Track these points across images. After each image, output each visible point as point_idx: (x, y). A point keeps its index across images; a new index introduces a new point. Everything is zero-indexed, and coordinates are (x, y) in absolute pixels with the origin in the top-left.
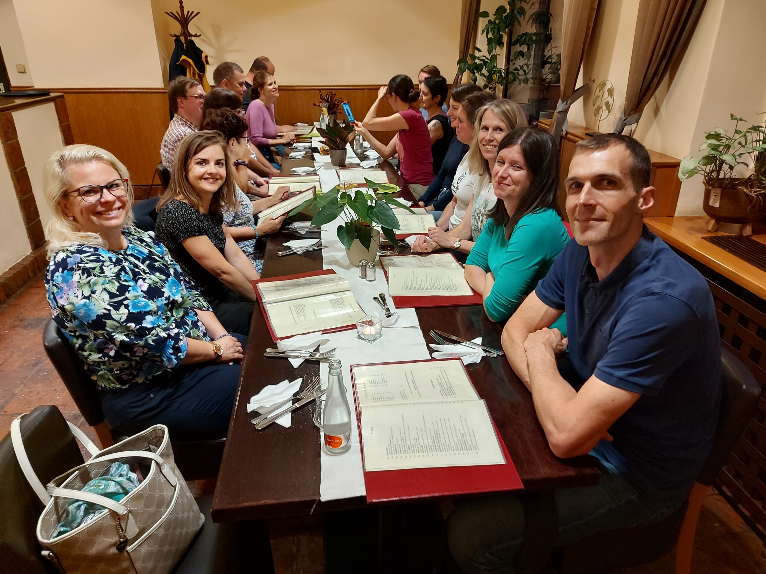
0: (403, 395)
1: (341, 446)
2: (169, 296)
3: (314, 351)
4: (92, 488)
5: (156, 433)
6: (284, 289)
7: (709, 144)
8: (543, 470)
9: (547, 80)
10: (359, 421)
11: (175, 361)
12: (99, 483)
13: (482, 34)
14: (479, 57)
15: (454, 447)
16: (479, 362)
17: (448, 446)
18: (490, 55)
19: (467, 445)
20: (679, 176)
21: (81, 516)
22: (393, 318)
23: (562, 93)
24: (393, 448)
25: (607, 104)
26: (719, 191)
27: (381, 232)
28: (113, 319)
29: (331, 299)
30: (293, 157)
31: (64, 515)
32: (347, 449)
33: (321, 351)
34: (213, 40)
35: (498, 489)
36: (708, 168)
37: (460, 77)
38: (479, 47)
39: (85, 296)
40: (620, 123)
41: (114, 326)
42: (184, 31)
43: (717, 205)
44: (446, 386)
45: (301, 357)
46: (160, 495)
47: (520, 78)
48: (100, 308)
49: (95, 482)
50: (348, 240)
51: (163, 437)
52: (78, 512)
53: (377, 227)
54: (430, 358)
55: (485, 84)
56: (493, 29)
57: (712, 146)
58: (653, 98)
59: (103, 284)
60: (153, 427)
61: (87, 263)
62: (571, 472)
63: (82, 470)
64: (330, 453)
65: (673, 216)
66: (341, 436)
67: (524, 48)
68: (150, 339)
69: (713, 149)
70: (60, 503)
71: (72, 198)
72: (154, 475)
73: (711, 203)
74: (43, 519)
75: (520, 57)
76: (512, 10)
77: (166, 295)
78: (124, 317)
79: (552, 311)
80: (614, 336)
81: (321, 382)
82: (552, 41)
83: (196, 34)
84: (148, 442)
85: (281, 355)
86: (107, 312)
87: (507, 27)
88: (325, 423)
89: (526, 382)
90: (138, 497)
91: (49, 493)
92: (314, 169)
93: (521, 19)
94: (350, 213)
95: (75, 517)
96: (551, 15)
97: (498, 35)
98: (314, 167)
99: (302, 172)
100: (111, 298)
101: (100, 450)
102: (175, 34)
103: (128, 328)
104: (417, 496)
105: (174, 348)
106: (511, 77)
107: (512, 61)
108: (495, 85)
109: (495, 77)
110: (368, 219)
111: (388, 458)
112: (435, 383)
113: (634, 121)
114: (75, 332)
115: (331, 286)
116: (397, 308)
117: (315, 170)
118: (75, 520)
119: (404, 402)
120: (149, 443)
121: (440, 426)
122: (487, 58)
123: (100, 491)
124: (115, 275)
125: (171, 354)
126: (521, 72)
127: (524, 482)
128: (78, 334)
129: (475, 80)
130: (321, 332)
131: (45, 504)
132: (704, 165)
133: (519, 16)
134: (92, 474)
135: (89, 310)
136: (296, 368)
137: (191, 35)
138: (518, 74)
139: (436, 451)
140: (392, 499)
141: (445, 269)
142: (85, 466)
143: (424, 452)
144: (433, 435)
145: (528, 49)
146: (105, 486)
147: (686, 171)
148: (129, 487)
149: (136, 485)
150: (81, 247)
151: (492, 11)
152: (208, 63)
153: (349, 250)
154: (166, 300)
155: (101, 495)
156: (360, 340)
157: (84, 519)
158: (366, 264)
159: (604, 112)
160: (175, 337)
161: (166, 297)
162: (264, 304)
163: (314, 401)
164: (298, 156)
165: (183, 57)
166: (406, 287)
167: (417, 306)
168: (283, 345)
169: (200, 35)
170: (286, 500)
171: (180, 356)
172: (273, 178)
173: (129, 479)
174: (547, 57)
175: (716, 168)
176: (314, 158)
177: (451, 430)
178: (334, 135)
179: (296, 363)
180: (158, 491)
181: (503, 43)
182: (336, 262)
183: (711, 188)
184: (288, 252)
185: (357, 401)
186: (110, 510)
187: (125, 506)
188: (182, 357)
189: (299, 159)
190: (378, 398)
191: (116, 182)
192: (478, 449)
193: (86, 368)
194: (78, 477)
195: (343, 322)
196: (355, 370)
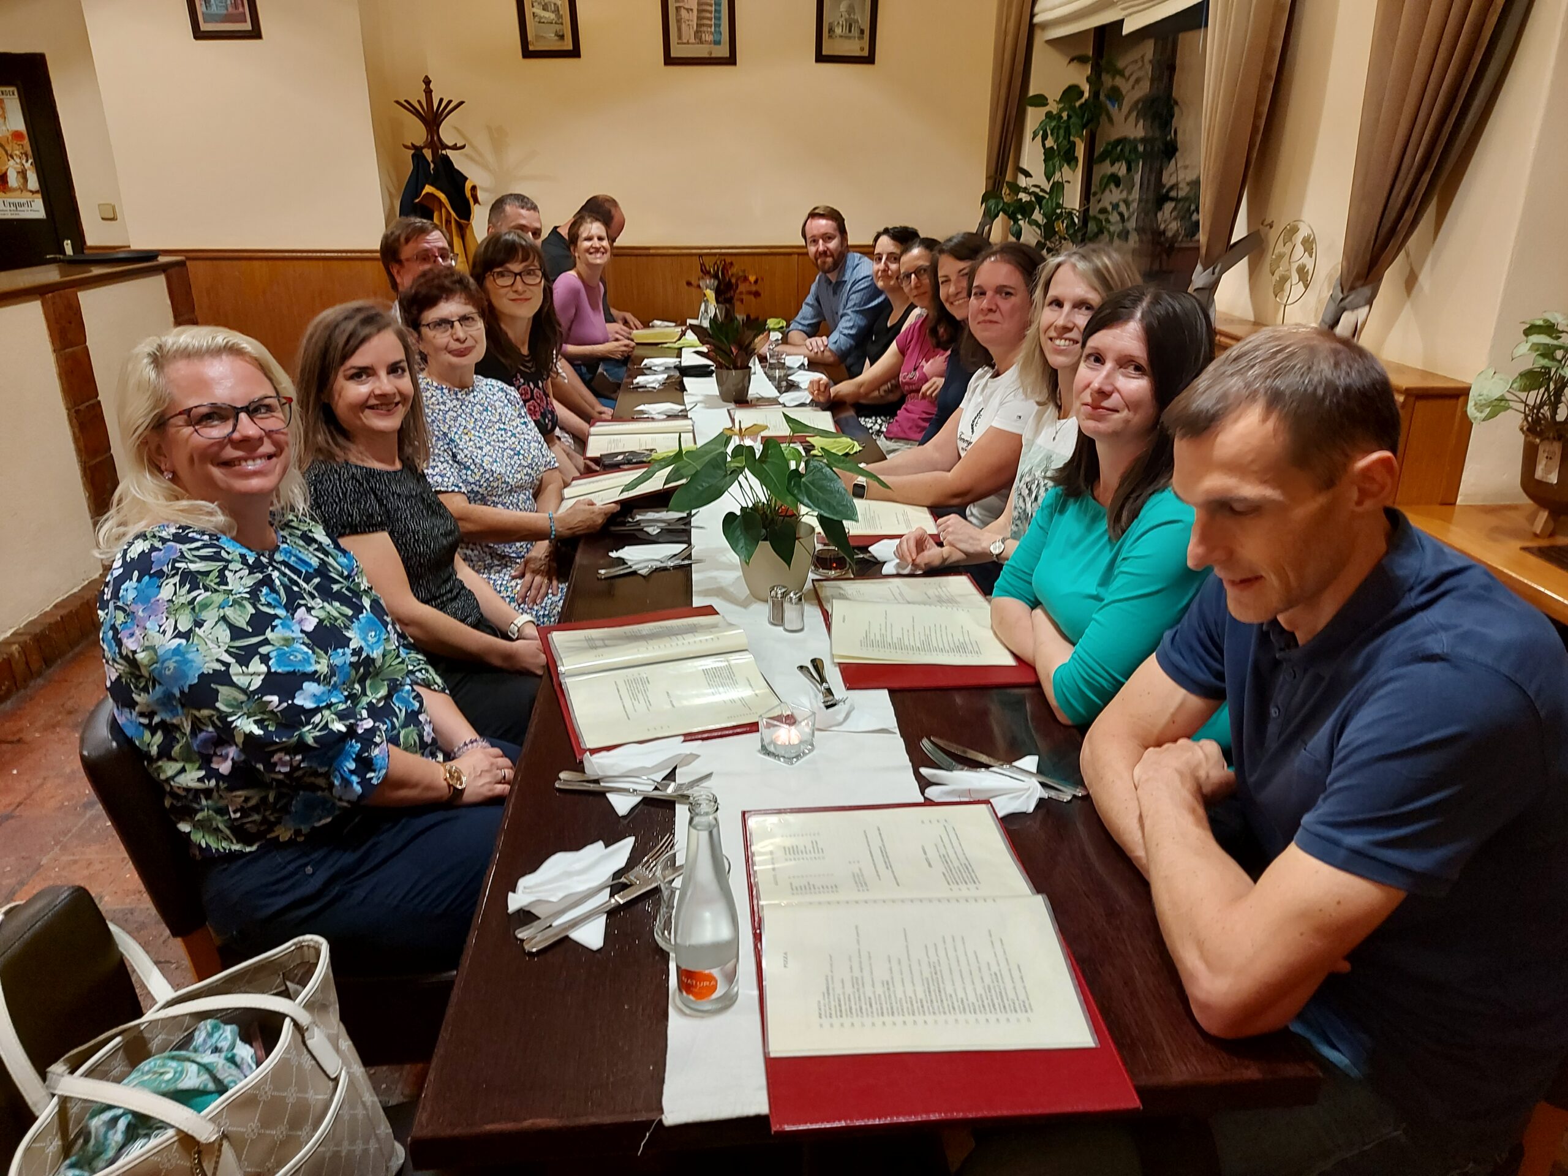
0: (860, 882)
1: (715, 996)
2: (361, 649)
3: (663, 779)
4: (146, 1078)
5: (302, 956)
6: (606, 646)
7: (1534, 344)
8: (1186, 1065)
9: (1169, 234)
10: (758, 937)
11: (358, 789)
12: (164, 1065)
13: (1033, 139)
14: (1025, 188)
15: (976, 1004)
16: (1031, 809)
17: (962, 1001)
18: (1049, 181)
19: (1005, 999)
20: (1469, 413)
21: (116, 1142)
22: (840, 711)
23: (1203, 251)
24: (833, 1003)
25: (1302, 271)
26: (1557, 447)
27: (819, 529)
28: (233, 685)
29: (707, 667)
30: (641, 384)
31: (81, 1141)
32: (728, 1002)
33: (679, 779)
34: (490, 158)
35: (1080, 1108)
36: (1533, 397)
37: (987, 228)
38: (1025, 167)
39: (179, 631)
40: (1333, 307)
41: (235, 699)
42: (432, 138)
43: (1553, 479)
44: (956, 863)
45: (635, 790)
46: (297, 1098)
47: (1112, 229)
48: (207, 659)
49: (155, 1064)
50: (745, 543)
51: (317, 964)
52: (111, 1133)
53: (809, 517)
54: (922, 800)
55: (1039, 243)
56: (1055, 131)
57: (1541, 348)
58: (1402, 254)
59: (221, 607)
60: (295, 940)
61: (192, 562)
62: (1251, 1073)
63: (130, 1036)
64: (688, 1011)
65: (1454, 504)
66: (715, 972)
67: (1121, 169)
68: (309, 734)
69: (1543, 355)
70: (74, 1110)
71: (173, 430)
72: (287, 1050)
73: (1539, 474)
74: (28, 1149)
75: (1112, 186)
76: (1095, 94)
77: (353, 645)
78: (257, 682)
79: (1195, 702)
80: (1337, 757)
81: (676, 847)
82: (1177, 154)
83: (456, 144)
84: (283, 974)
85: (592, 786)
86: (223, 669)
87: (1084, 126)
88: (678, 941)
89: (1138, 858)
90: (247, 1101)
91: (47, 1087)
92: (683, 407)
93: (1113, 110)
94: (751, 488)
95: (103, 1144)
96: (1176, 103)
97: (1065, 142)
98: (683, 404)
99: (659, 413)
100: (233, 638)
101: (176, 991)
102: (412, 144)
103: (264, 706)
104: (888, 1120)
105: (359, 759)
106: (1092, 226)
107: (1095, 194)
108: (1060, 242)
109: (1061, 226)
110: (789, 498)
111: (821, 1026)
112: (932, 854)
113: (1363, 302)
114: (151, 715)
115: (707, 640)
116: (848, 689)
117: (685, 410)
118: (101, 1153)
119: (861, 896)
120: (286, 977)
121: (942, 953)
122: (1043, 190)
123: (163, 1085)
124: (248, 590)
125: (352, 772)
126: (1114, 217)
127: (1141, 1092)
128: (156, 719)
129: (1018, 234)
130: (682, 738)
131: (37, 1114)
132: (1524, 390)
133: (1110, 106)
134: (154, 1045)
135: (186, 662)
136: (624, 817)
137: (446, 147)
138: (1108, 221)
139: (934, 1013)
140: (828, 1126)
141: (955, 609)
142: (138, 1025)
143: (906, 1013)
144: (927, 973)
145: (1129, 169)
146: (175, 1073)
147: (1483, 402)
148: (230, 1078)
149: (247, 1074)
150: (183, 531)
151: (1054, 94)
152: (476, 201)
153: (748, 564)
154: (353, 655)
155: (165, 1094)
156: (766, 757)
157: (123, 1151)
158: (784, 595)
159: (1296, 288)
160: (365, 737)
161: (354, 650)
162: (561, 677)
163: (657, 890)
164: (653, 382)
165: (428, 189)
166: (868, 642)
167: (896, 685)
168: (595, 765)
169: (463, 147)
170: (583, 1121)
171: (372, 778)
172: (598, 424)
173: (232, 1060)
174: (1167, 186)
175: (1549, 396)
176: (684, 387)
177: (969, 964)
178: (726, 338)
179: (622, 804)
180: (293, 1089)
181: (1076, 160)
182: (720, 592)
183: (1538, 440)
184: (619, 570)
185: (754, 892)
186: (179, 1131)
187: (214, 1122)
188: (375, 782)
189: (654, 388)
190: (804, 887)
191: (267, 401)
192: (1031, 1010)
193: (167, 803)
194: (121, 1052)
195: (729, 718)
196: (752, 822)
